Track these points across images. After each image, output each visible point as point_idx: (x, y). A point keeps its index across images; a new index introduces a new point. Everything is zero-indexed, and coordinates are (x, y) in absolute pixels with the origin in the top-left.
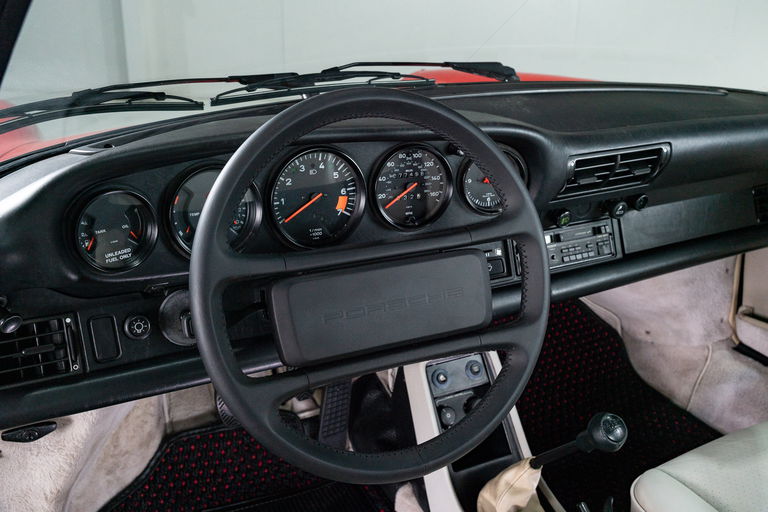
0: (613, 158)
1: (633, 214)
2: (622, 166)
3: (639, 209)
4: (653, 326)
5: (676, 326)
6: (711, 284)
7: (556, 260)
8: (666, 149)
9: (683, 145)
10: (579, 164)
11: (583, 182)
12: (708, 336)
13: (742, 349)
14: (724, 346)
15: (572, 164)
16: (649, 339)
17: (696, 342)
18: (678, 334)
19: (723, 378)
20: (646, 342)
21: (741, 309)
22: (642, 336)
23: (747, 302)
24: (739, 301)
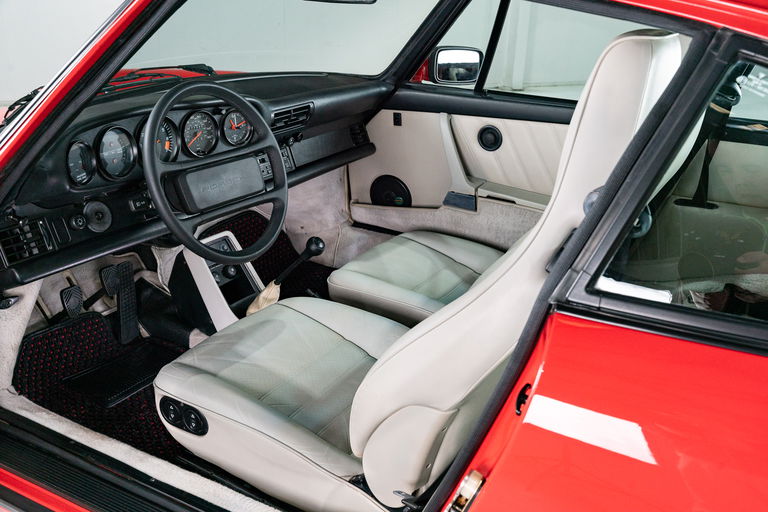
0: (289, 112)
1: (296, 144)
2: (294, 115)
3: (299, 141)
4: (305, 222)
5: (319, 218)
6: (334, 188)
7: (265, 173)
8: (312, 106)
9: (319, 103)
10: (276, 115)
11: (278, 125)
12: (337, 220)
13: (357, 225)
14: (346, 225)
15: (273, 115)
16: (303, 231)
17: (331, 226)
18: (320, 222)
19: (350, 242)
20: (302, 234)
21: (352, 201)
22: (300, 231)
23: (354, 197)
24: (350, 198)
